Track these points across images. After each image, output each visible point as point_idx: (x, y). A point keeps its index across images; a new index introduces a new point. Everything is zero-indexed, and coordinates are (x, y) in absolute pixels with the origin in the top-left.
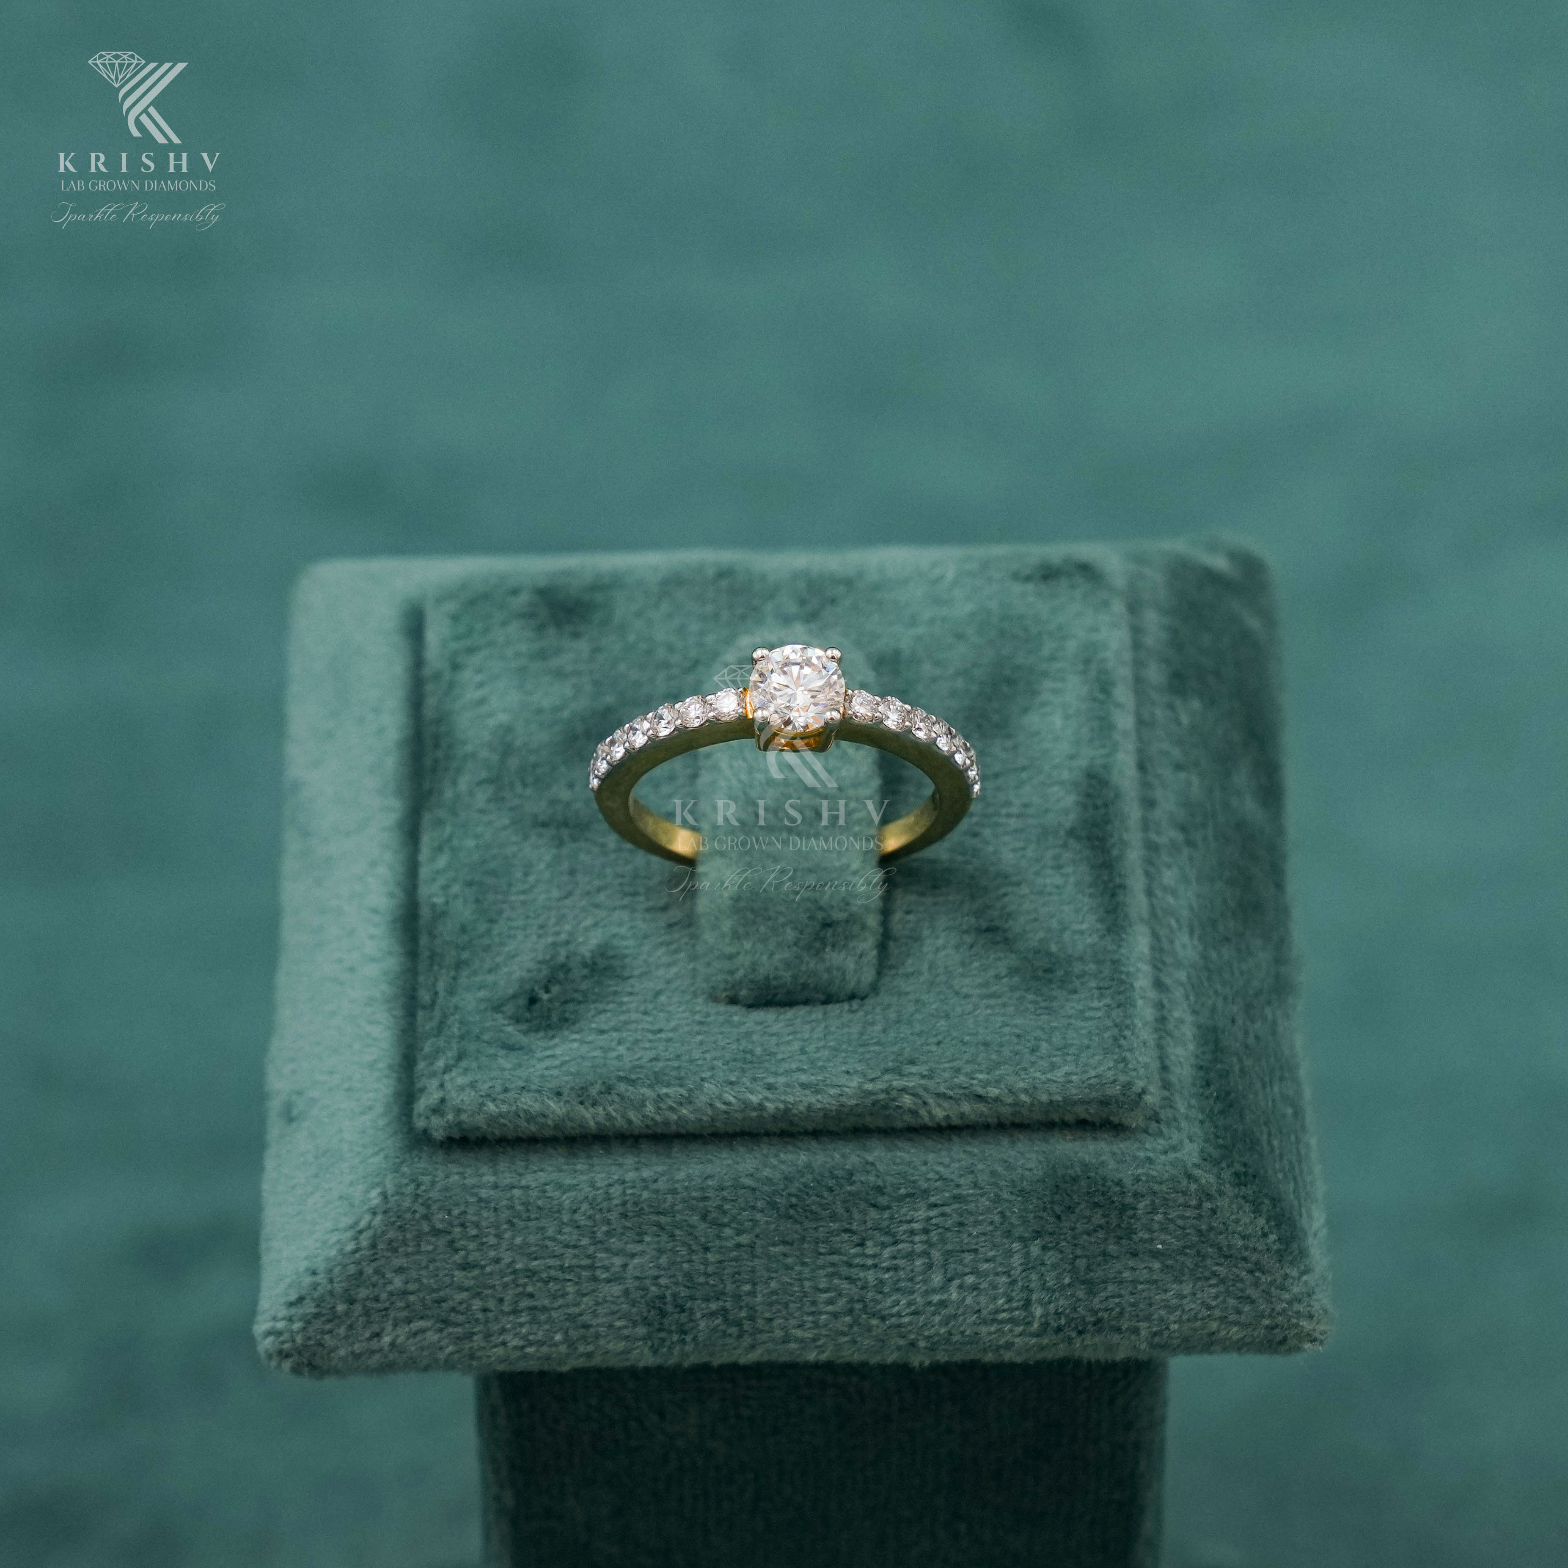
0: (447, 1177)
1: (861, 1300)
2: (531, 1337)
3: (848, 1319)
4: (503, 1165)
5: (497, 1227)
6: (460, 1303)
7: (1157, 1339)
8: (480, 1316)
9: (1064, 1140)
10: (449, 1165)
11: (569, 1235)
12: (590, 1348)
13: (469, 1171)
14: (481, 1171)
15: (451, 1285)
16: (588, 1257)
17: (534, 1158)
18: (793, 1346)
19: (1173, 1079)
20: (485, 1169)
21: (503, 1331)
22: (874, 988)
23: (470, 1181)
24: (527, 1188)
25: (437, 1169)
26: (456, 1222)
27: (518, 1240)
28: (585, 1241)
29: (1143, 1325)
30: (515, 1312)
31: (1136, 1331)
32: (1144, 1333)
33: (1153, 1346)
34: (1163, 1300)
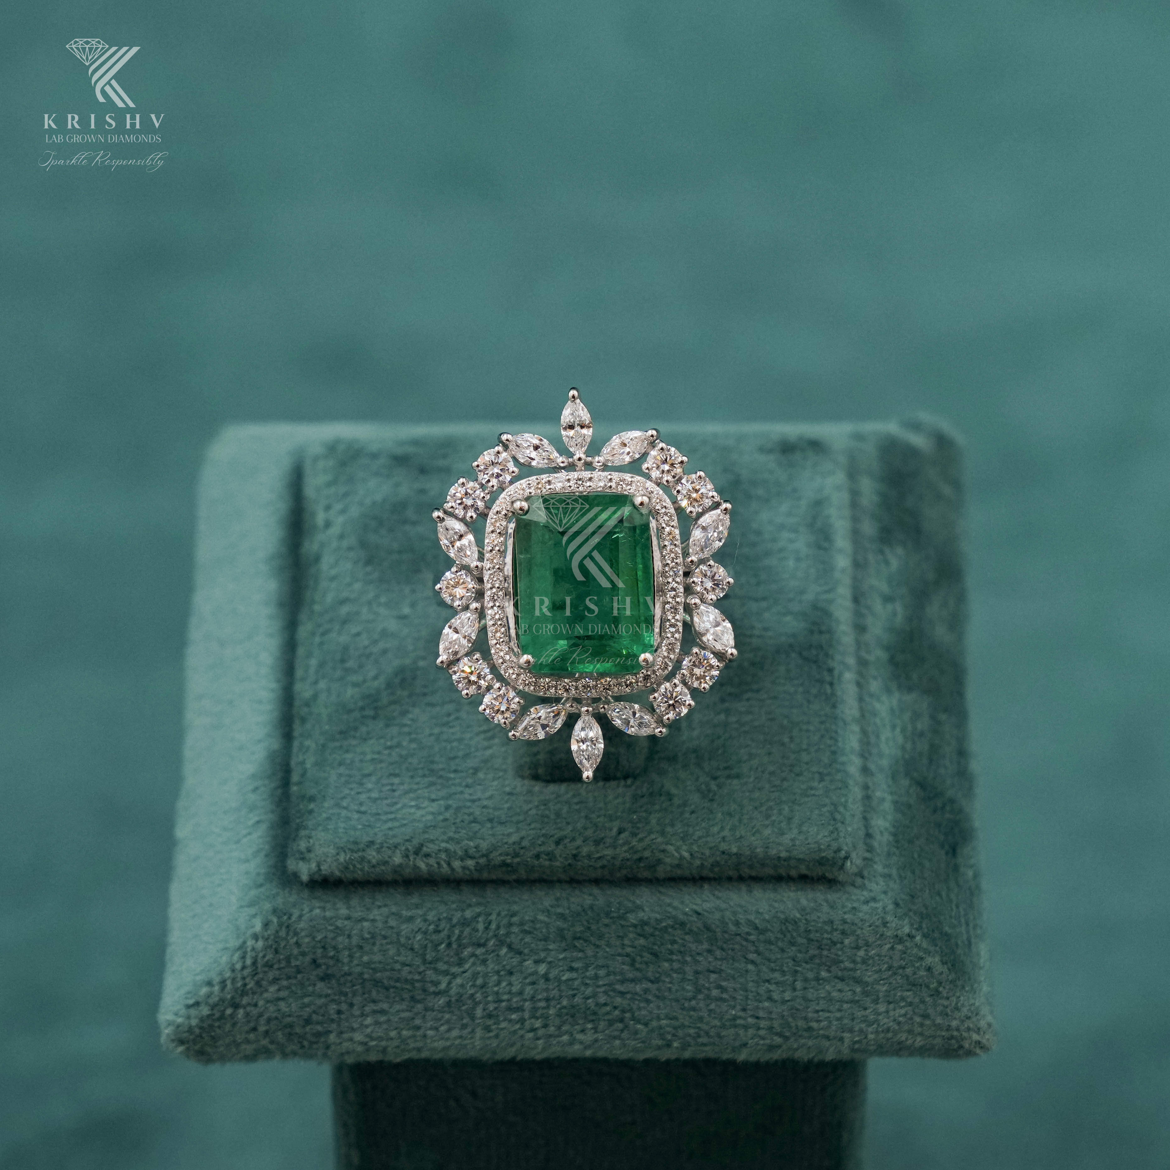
0: (311, 911)
1: (631, 1010)
2: (374, 1035)
3: (620, 1026)
4: (355, 901)
5: (350, 949)
6: (320, 1007)
7: (856, 1046)
8: (335, 1016)
9: (790, 890)
10: (313, 901)
11: (405, 956)
12: (419, 1044)
13: (328, 906)
14: (338, 906)
15: (313, 992)
16: (420, 973)
17: (378, 896)
18: (577, 1047)
19: (876, 844)
20: (340, 905)
21: (353, 1030)
22: (645, 770)
23: (328, 914)
24: (374, 921)
25: (303, 904)
26: (319, 945)
27: (365, 958)
28: (418, 961)
29: (847, 1035)
30: (362, 1015)
31: (841, 1039)
32: (847, 1042)
33: (854, 1050)
34: (863, 1016)
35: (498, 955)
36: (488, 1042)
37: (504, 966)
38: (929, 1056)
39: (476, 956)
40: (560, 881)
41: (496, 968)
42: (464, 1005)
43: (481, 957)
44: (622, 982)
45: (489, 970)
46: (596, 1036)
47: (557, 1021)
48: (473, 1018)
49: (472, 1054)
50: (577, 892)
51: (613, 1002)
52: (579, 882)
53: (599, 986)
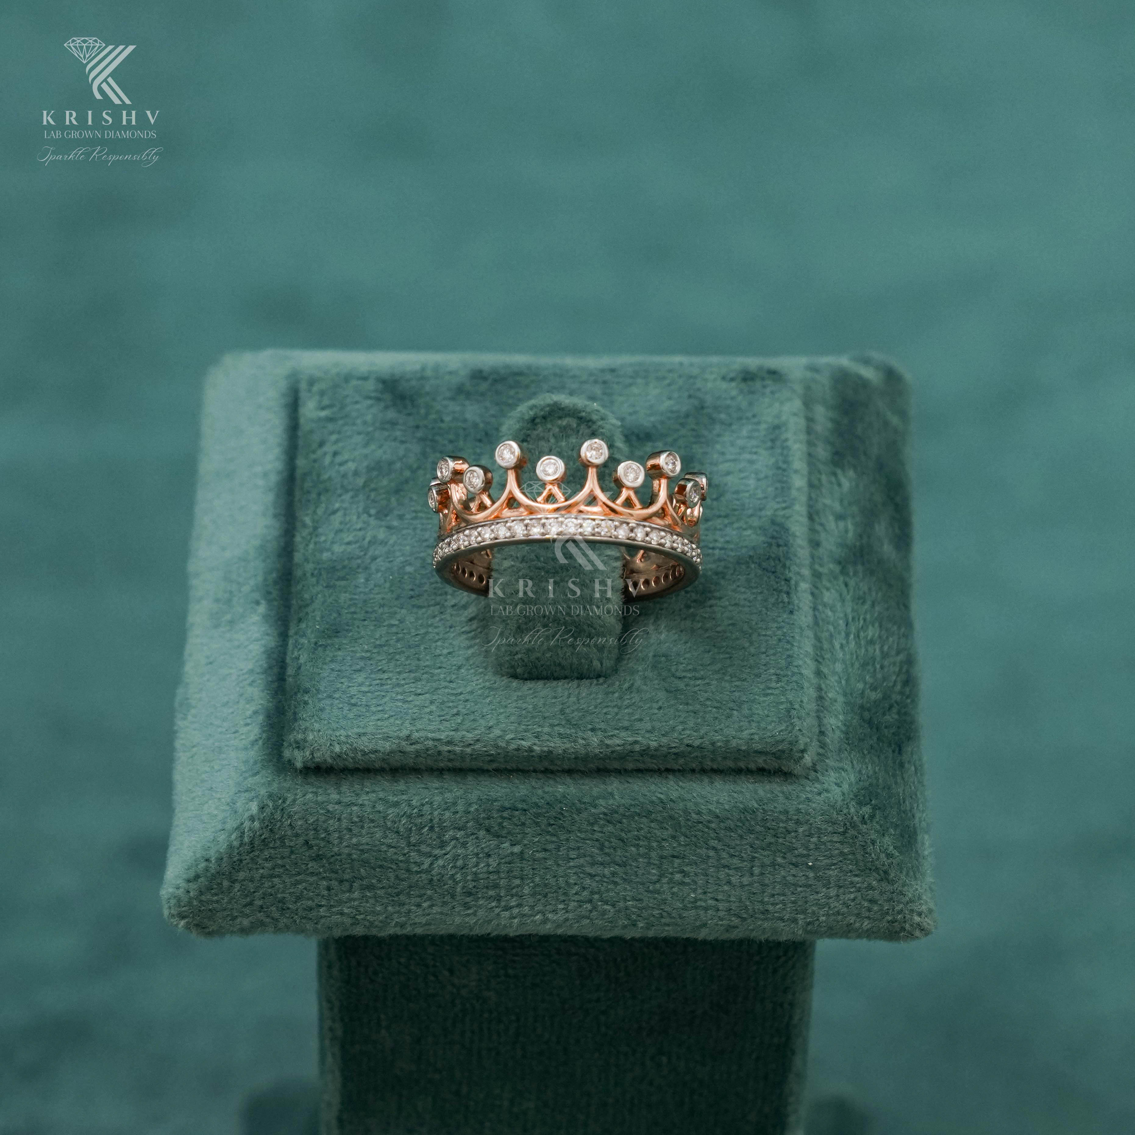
0: (304, 795)
1: (599, 892)
3: (589, 906)
4: (345, 787)
5: (340, 832)
6: (312, 884)
7: (809, 928)
10: (306, 786)
11: (391, 839)
12: (403, 920)
13: (320, 791)
14: (329, 791)
15: (305, 871)
16: (404, 855)
18: (549, 925)
19: (828, 741)
20: (331, 790)
22: (616, 670)
23: (320, 799)
24: (362, 805)
25: (298, 789)
26: (311, 827)
27: (354, 840)
28: (403, 844)
29: (800, 916)
31: (795, 921)
32: (800, 922)
33: (807, 932)
34: (815, 900)
35: (477, 838)
36: (467, 919)
37: (482, 848)
38: (876, 938)
39: (457, 839)
40: (535, 771)
41: (475, 850)
42: (444, 885)
43: (461, 841)
44: (592, 864)
45: (469, 852)
46: (567, 915)
47: (531, 901)
48: (453, 896)
49: (452, 930)
50: (551, 782)
51: (582, 883)
52: (552, 772)
53: (570, 868)
